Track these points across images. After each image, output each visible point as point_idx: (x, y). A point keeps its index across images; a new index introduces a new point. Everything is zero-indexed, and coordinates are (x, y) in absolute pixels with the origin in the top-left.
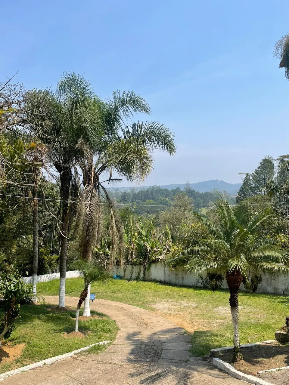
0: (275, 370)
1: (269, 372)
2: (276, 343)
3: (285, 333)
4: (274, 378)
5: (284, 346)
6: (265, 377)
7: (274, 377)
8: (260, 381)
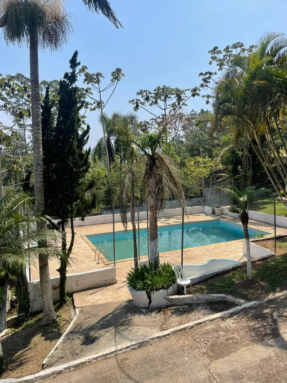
0: (54, 351)
1: (51, 357)
2: (10, 332)
3: (16, 316)
4: (62, 358)
5: (21, 328)
6: (54, 363)
7: (60, 357)
8: (56, 369)
